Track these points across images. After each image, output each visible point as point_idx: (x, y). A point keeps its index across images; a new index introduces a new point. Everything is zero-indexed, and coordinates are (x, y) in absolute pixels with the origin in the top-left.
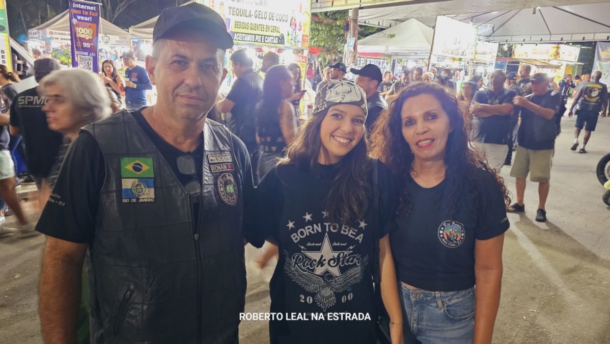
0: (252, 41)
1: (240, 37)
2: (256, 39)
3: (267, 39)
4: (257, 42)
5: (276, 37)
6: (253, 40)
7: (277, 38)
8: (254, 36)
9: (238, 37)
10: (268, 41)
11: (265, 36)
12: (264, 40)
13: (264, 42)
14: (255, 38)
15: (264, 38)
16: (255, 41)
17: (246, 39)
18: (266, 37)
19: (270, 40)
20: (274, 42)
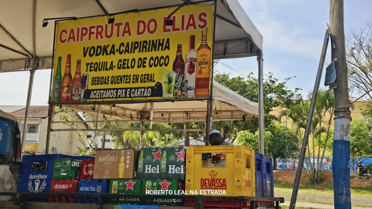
0: (113, 98)
1: (98, 94)
2: (119, 94)
3: (133, 93)
4: (119, 97)
5: (148, 88)
6: (114, 96)
7: (150, 89)
8: (115, 91)
9: (95, 94)
10: (136, 95)
11: (131, 89)
12: (130, 94)
13: (130, 97)
14: (117, 93)
15: (130, 92)
16: (116, 97)
17: (104, 96)
18: (133, 90)
19: (139, 93)
20: (145, 94)
